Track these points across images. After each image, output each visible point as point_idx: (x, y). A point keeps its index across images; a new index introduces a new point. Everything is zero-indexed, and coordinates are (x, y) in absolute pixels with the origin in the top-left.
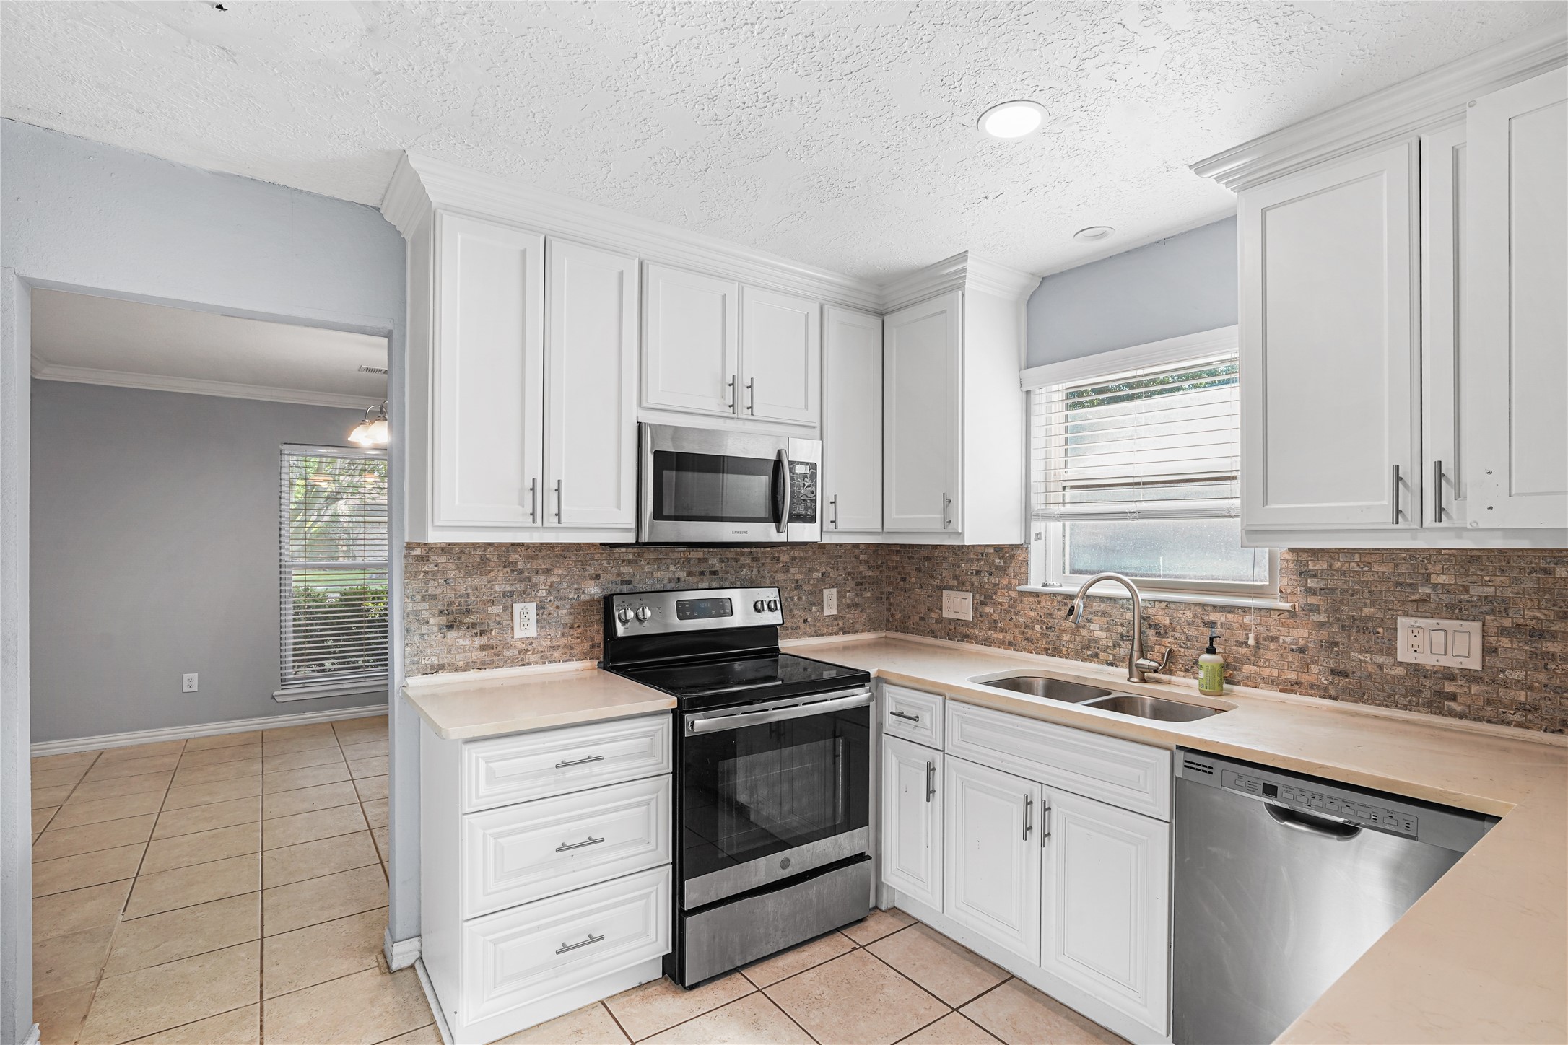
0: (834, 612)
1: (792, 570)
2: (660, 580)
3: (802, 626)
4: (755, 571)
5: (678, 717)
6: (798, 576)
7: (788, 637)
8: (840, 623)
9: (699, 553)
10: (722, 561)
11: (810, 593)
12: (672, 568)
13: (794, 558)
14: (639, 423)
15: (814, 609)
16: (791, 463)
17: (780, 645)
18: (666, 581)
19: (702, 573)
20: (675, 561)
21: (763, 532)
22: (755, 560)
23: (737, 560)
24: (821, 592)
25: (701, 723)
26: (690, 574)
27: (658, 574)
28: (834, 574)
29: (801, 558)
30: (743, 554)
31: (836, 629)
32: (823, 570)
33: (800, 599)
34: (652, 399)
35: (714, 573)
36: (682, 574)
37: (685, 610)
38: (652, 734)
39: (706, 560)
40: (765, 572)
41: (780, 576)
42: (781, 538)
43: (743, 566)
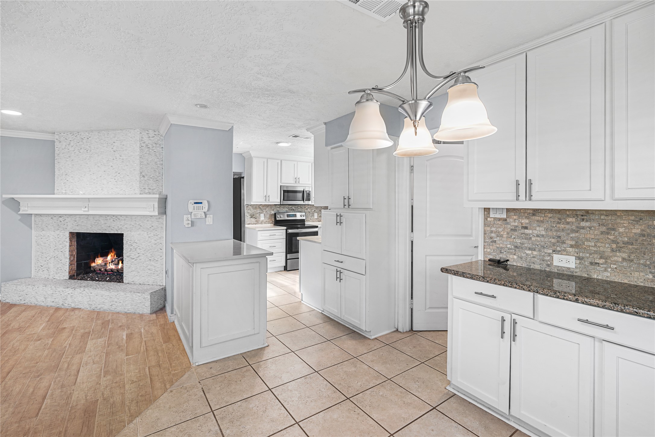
0: (317, 218)
1: (308, 210)
2: (284, 211)
3: (310, 220)
4: (301, 210)
5: (286, 230)
6: (309, 211)
7: (307, 222)
8: (318, 220)
9: (291, 206)
10: (295, 208)
11: (312, 214)
12: (286, 209)
13: (309, 207)
14: (281, 186)
15: (312, 217)
16: (306, 191)
17: (306, 223)
18: (285, 211)
19: (291, 210)
20: (286, 208)
21: (301, 203)
22: (301, 207)
23: (298, 208)
24: (314, 214)
25: (290, 231)
26: (289, 210)
27: (283, 210)
28: (317, 210)
29: (310, 207)
30: (299, 206)
31: (317, 221)
32: (314, 210)
33: (310, 215)
34: (283, 182)
35: (293, 210)
36: (288, 210)
37: (288, 216)
38: (283, 232)
39: (292, 207)
40: (303, 210)
41: (306, 211)
42: (304, 204)
43: (299, 209)
